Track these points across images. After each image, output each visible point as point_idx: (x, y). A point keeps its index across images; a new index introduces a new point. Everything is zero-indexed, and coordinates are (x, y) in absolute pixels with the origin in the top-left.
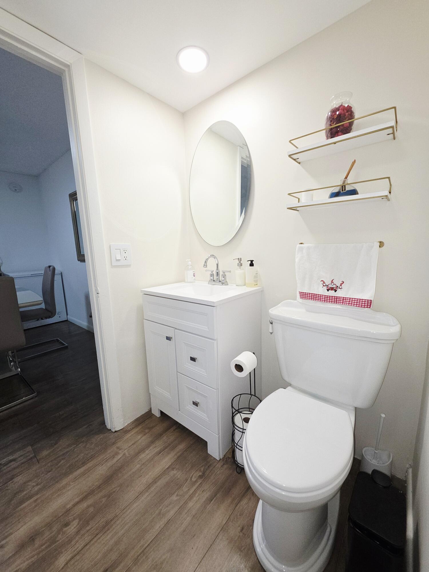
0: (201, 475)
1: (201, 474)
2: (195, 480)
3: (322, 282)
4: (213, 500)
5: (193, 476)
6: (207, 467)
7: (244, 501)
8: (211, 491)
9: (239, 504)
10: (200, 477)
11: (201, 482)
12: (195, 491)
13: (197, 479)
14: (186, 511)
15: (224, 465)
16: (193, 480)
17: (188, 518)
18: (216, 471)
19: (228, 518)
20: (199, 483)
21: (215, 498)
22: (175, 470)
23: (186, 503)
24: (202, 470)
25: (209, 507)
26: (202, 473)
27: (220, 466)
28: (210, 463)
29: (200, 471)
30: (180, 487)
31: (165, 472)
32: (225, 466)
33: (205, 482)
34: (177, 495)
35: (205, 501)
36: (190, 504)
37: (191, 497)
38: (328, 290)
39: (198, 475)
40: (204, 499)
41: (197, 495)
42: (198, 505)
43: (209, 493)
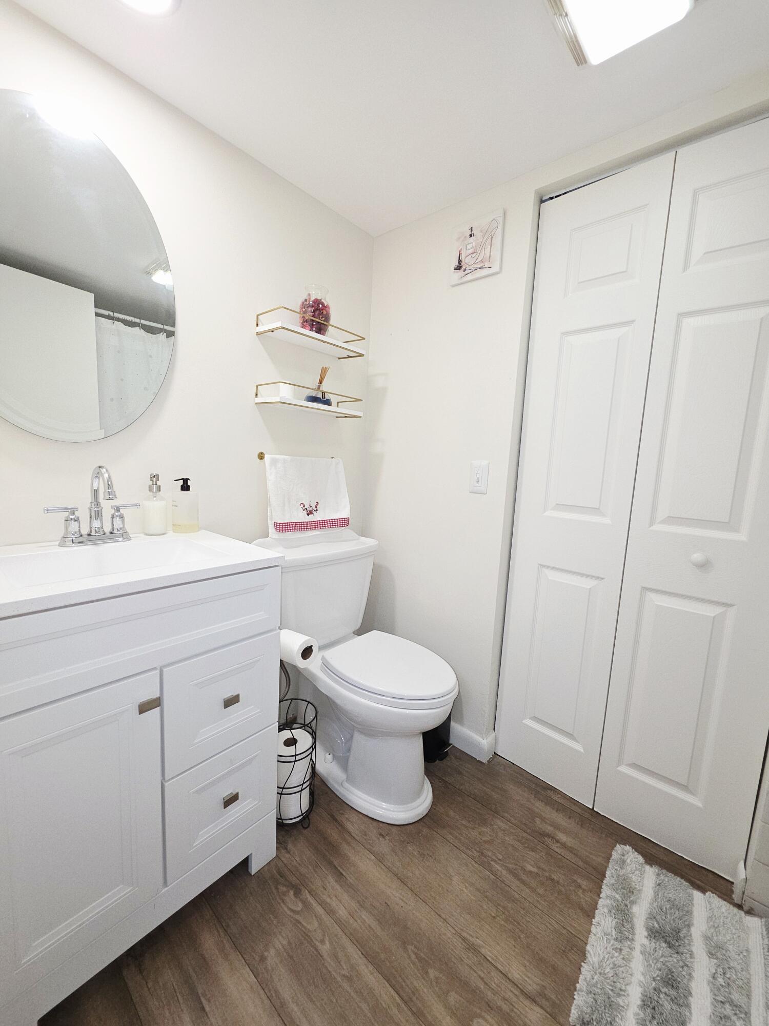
0: (294, 892)
1: (292, 893)
2: (300, 904)
3: (302, 505)
4: (341, 870)
5: (292, 908)
6: (282, 880)
7: (349, 826)
8: (326, 874)
9: (353, 834)
10: (297, 893)
11: (306, 891)
12: (323, 904)
13: (301, 900)
14: (352, 921)
15: (286, 849)
16: (299, 909)
17: (363, 916)
18: (295, 863)
19: (368, 852)
20: (308, 896)
21: (339, 868)
22: (266, 954)
23: (338, 922)
24: (284, 889)
25: (351, 879)
26: (291, 889)
27: (287, 855)
28: (276, 873)
29: (284, 894)
30: (307, 937)
31: (264, 983)
32: (290, 846)
33: (310, 883)
34: (322, 942)
35: (340, 885)
36: (342, 913)
37: (331, 912)
38: (308, 514)
39: (293, 898)
40: (338, 887)
41: (328, 900)
42: (345, 897)
43: (329, 876)
